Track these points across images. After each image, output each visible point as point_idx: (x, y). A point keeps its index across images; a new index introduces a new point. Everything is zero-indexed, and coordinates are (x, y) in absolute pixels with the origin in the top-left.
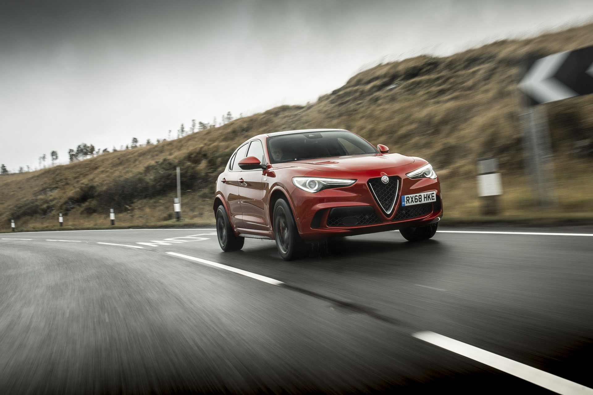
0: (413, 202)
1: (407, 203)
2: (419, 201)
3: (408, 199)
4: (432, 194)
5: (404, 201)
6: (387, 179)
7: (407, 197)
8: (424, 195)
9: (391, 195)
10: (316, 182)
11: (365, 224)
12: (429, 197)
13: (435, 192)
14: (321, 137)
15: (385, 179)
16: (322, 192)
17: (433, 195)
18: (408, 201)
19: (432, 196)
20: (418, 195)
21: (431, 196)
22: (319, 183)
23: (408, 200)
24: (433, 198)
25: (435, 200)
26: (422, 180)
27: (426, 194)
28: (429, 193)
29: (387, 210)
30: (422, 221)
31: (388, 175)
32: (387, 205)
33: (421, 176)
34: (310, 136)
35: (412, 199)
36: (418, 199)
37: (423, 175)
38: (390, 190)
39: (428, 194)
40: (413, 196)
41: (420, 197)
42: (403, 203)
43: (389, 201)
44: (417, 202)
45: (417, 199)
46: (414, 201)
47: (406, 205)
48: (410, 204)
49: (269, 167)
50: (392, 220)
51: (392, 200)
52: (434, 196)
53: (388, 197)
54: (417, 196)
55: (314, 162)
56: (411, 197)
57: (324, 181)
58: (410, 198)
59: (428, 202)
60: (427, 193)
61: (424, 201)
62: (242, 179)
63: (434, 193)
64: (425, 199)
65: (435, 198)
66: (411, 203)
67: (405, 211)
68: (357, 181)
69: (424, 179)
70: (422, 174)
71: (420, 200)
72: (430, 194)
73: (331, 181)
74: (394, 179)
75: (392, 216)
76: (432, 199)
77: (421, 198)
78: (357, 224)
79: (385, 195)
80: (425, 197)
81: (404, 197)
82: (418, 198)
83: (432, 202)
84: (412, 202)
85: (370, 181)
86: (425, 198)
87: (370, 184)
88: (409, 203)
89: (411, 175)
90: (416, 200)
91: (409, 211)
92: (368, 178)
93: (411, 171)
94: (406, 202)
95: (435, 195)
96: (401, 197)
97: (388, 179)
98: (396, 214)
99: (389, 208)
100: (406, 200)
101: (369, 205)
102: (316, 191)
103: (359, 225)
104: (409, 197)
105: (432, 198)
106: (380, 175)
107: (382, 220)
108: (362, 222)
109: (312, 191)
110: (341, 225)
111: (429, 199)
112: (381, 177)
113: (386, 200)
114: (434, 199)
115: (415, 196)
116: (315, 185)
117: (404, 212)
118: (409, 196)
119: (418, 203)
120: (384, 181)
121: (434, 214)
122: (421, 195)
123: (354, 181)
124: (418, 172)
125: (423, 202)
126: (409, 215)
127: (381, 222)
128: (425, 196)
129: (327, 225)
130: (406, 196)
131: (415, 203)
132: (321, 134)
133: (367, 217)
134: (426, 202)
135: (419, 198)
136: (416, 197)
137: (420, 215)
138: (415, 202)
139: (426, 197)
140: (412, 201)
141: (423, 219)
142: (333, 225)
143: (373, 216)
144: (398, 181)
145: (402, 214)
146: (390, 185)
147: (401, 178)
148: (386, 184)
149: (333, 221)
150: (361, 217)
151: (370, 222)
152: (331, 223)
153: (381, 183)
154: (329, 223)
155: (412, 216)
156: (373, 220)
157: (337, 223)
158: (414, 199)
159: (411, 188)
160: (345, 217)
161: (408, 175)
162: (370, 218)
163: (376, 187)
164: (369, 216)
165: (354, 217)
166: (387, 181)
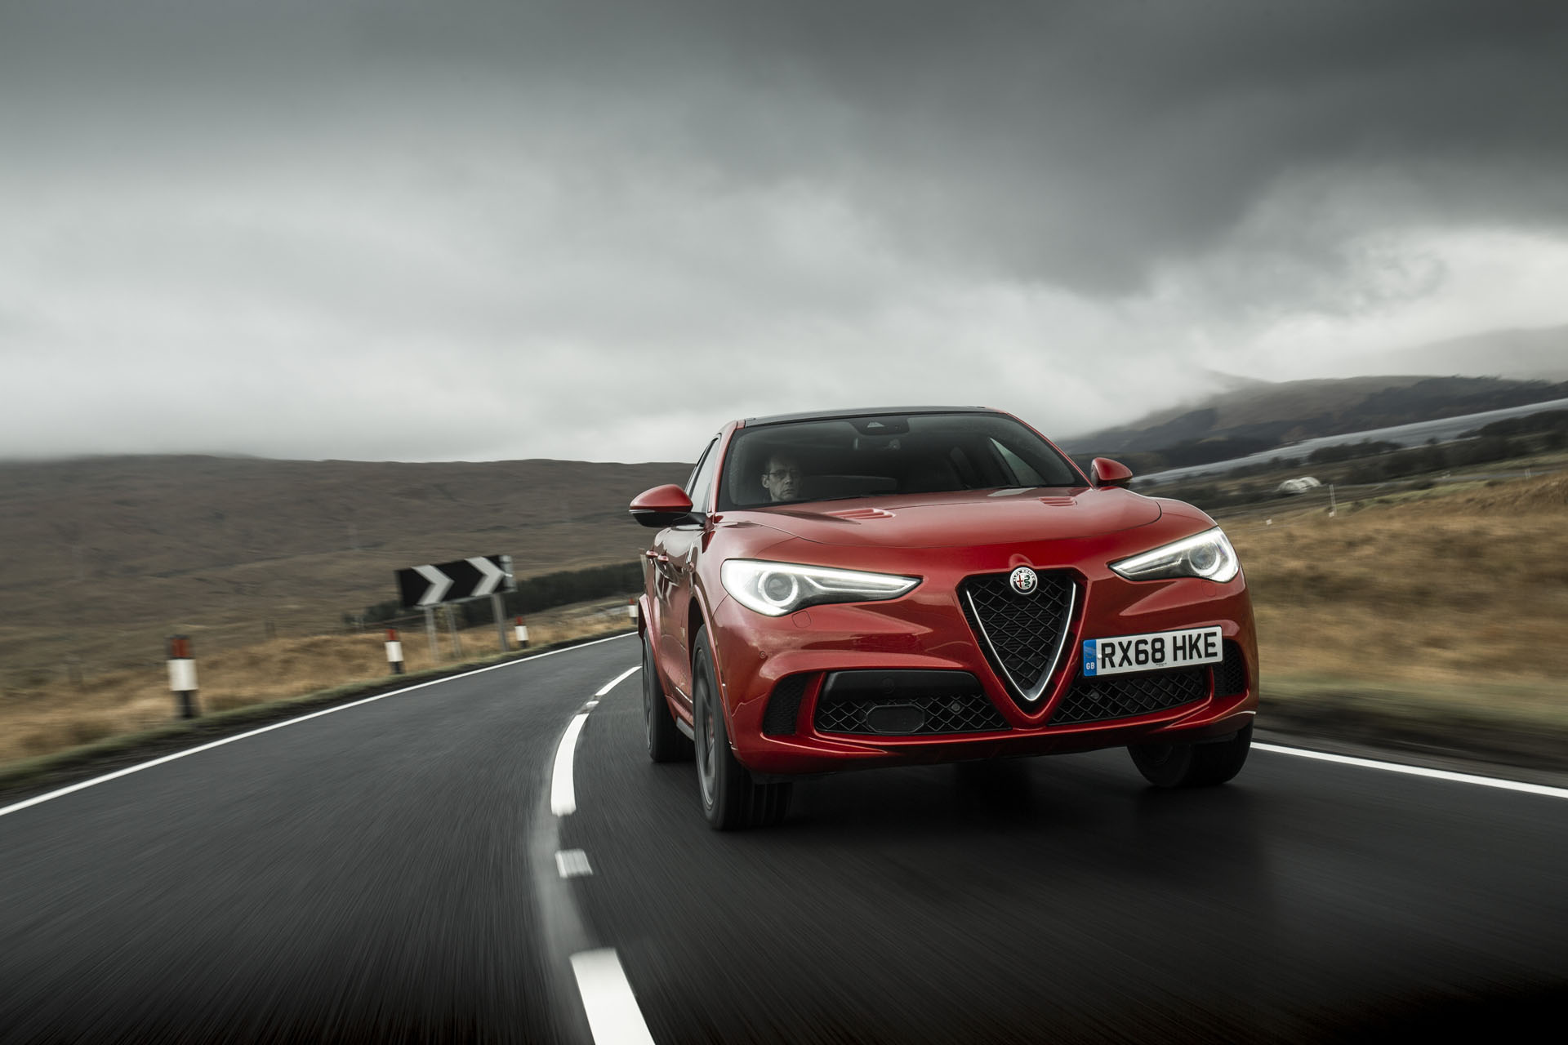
0: (1130, 664)
1: (1104, 666)
2: (1155, 660)
3: (1108, 650)
4: (1207, 635)
5: (1094, 659)
6: (1031, 580)
7: (1104, 646)
8: (1175, 638)
9: (1045, 634)
10: (792, 578)
11: (947, 732)
12: (1194, 646)
13: (1220, 630)
14: (905, 428)
15: (1023, 578)
16: (801, 615)
17: (1211, 640)
18: (1107, 659)
19: (1207, 645)
20: (1149, 637)
21: (1201, 645)
22: (802, 582)
23: (1110, 656)
24: (1211, 650)
25: (1219, 658)
26: (1173, 585)
27: (1184, 637)
28: (1194, 633)
29: (1029, 685)
30: (1162, 729)
31: (1035, 565)
32: (1028, 667)
33: (1179, 571)
34: (872, 425)
35: (1125, 651)
36: (1150, 651)
37: (1182, 572)
39: (1190, 636)
40: (1130, 643)
42: (1089, 666)
43: (1037, 654)
44: (1145, 662)
45: (1145, 652)
46: (1133, 660)
47: (1098, 674)
48: (1117, 670)
49: (713, 520)
50: (1045, 723)
51: (1050, 651)
52: (1213, 645)
54: (1145, 642)
56: (1120, 644)
57: (819, 580)
58: (1118, 649)
59: (1188, 662)
60: (1187, 633)
61: (1175, 659)
63: (1214, 634)
64: (1180, 653)
65: (1219, 649)
66: (1121, 665)
67: (1100, 694)
68: (925, 581)
69: (1179, 582)
70: (1179, 562)
71: (1158, 656)
72: (1199, 636)
74: (1054, 584)
75: (1047, 707)
76: (1208, 655)
77: (1161, 650)
78: (917, 732)
79: (1025, 635)
80: (1180, 648)
81: (1095, 643)
82: (1148, 648)
83: (1207, 666)
84: (1125, 663)
85: (968, 584)
86: (1176, 648)
87: (968, 593)
88: (1113, 665)
89: (1129, 566)
90: (1142, 657)
91: (1114, 693)
92: (959, 575)
93: (1128, 555)
94: (1099, 663)
95: (1218, 640)
96: (1081, 643)
97: (1033, 577)
98: (1063, 704)
99: (1036, 682)
100: (1099, 656)
101: (960, 666)
102: (786, 611)
103: (923, 733)
104: (1112, 645)
105: (1206, 650)
106: (1007, 566)
107: (1010, 721)
108: (935, 723)
110: (862, 732)
111: (1195, 652)
112: (1010, 573)
113: (1026, 652)
114: (1215, 654)
115: (1138, 643)
117: (1095, 695)
118: (1115, 640)
119: (1151, 666)
120: (1018, 584)
121: (1216, 707)
122: (1161, 640)
123: (911, 583)
124: (1161, 559)
125: (1169, 663)
126: (1114, 707)
127: (1008, 727)
128: (1179, 643)
129: (818, 726)
130: (1099, 642)
131: (1136, 668)
132: (911, 420)
133: (955, 708)
134: (1181, 663)
135: (1155, 651)
138: (1139, 662)
139: (1183, 648)
140: (1125, 657)
141: (1167, 722)
142: (838, 730)
143: (977, 706)
144: (1075, 586)
145: (1087, 703)
146: (1044, 599)
147: (1087, 579)
148: (1029, 596)
149: (839, 715)
150: (935, 708)
151: (967, 727)
152: (828, 721)
153: (1009, 593)
154: (821, 723)
155: (1125, 712)
156: (977, 721)
157: (849, 722)
158: (1131, 654)
159: (1124, 613)
160: (878, 704)
161: (1116, 568)
162: (966, 713)
163: (991, 604)
164: (961, 706)
165: (910, 704)
166: (1030, 585)
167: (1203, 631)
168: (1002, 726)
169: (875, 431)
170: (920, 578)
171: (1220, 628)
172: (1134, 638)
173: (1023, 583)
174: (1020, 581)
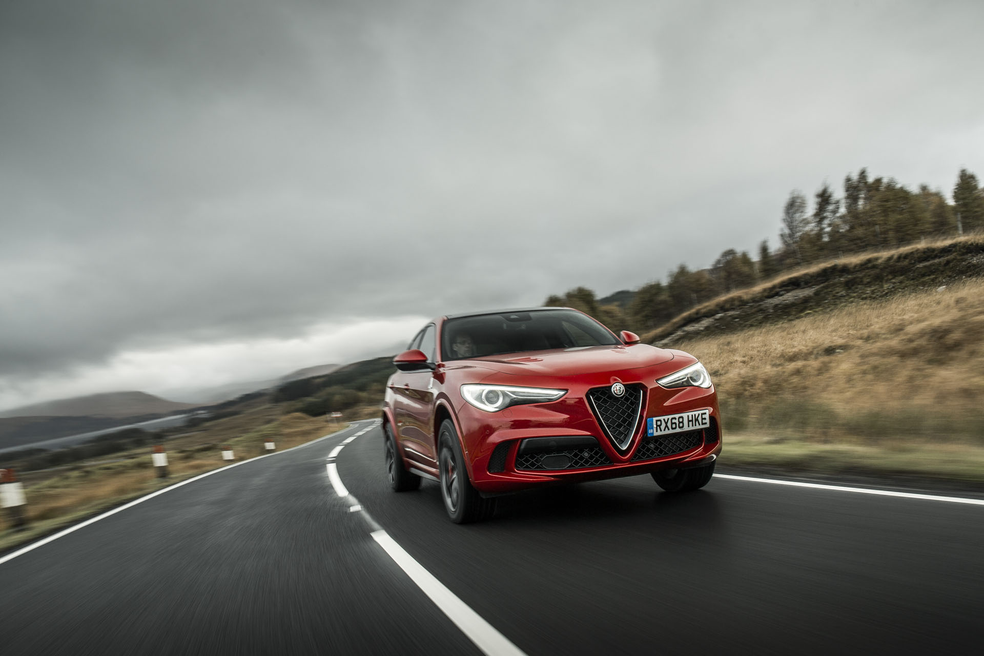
0: (669, 429)
1: (657, 431)
2: (680, 427)
3: (659, 423)
4: (702, 414)
5: (653, 428)
6: (622, 390)
7: (657, 421)
8: (688, 416)
9: (629, 416)
10: (500, 393)
11: (582, 467)
12: (697, 420)
13: (708, 411)
14: (529, 318)
15: (618, 388)
16: (508, 411)
17: (704, 416)
18: (658, 427)
19: (702, 419)
20: (677, 416)
21: (700, 419)
22: (505, 394)
23: (660, 426)
24: (704, 421)
25: (708, 425)
26: (686, 390)
27: (692, 415)
28: (697, 413)
29: (621, 443)
30: (683, 461)
31: (623, 382)
32: (621, 434)
33: (685, 383)
34: (513, 317)
35: (666, 423)
36: (677, 423)
37: (687, 383)
38: (628, 408)
39: (695, 415)
40: (668, 419)
41: (681, 420)
42: (650, 431)
43: (625, 426)
44: (675, 428)
45: (675, 423)
46: (670, 427)
47: (655, 435)
48: (663, 433)
49: (439, 366)
50: (629, 461)
51: (631, 425)
52: (705, 419)
53: (624, 421)
54: (675, 418)
55: (505, 360)
56: (664, 420)
57: (513, 393)
58: (663, 422)
59: (694, 428)
60: (693, 413)
61: (689, 426)
62: (407, 385)
63: (705, 413)
64: (691, 423)
65: (707, 421)
66: (664, 430)
67: (655, 445)
68: (569, 392)
69: (689, 388)
70: (686, 379)
71: (681, 425)
72: (699, 414)
73: (524, 392)
74: (633, 390)
75: (631, 453)
76: (703, 424)
77: (682, 422)
78: (568, 467)
79: (619, 417)
80: (690, 421)
81: (653, 420)
82: (677, 421)
83: (702, 429)
84: (667, 429)
85: (591, 392)
86: (689, 421)
87: (591, 397)
88: (661, 431)
89: (664, 381)
90: (674, 426)
91: (661, 444)
92: (587, 388)
93: (665, 376)
94: (655, 429)
95: (707, 416)
96: (646, 420)
97: (623, 388)
98: (638, 450)
99: (625, 440)
100: (655, 426)
101: (589, 434)
102: (497, 409)
103: (571, 468)
104: (660, 421)
105: (702, 421)
106: (610, 383)
107: (613, 460)
108: (576, 463)
109: (491, 408)
110: (540, 469)
111: (697, 423)
112: (611, 386)
113: (619, 426)
114: (706, 423)
115: (672, 419)
116: (498, 399)
117: (652, 446)
118: (661, 418)
119: (678, 430)
120: (616, 392)
121: (706, 450)
122: (682, 417)
123: (562, 393)
124: (679, 377)
125: (686, 428)
126: (661, 451)
127: (612, 463)
128: (690, 419)
129: (516, 467)
130: (655, 419)
131: (671, 431)
132: (531, 314)
133: (586, 455)
134: (691, 428)
135: (680, 422)
136: (674, 421)
137: (681, 451)
138: (672, 429)
139: (692, 421)
140: (667, 426)
141: (685, 458)
142: (527, 468)
143: (596, 453)
144: (642, 392)
145: (648, 449)
146: (627, 399)
147: (647, 388)
148: (620, 397)
149: (527, 461)
150: (576, 455)
151: (592, 464)
152: (522, 464)
153: (611, 396)
154: (519, 465)
155: (666, 453)
156: (597, 461)
157: (533, 465)
158: (669, 424)
159: (664, 405)
160: (547, 454)
161: (659, 382)
162: (591, 457)
163: (602, 402)
164: (589, 454)
165: (564, 454)
166: (622, 392)
167: (700, 412)
168: (609, 463)
169: (514, 320)
170: (567, 390)
171: (707, 410)
172: (670, 417)
173: (618, 391)
174: (617, 390)
